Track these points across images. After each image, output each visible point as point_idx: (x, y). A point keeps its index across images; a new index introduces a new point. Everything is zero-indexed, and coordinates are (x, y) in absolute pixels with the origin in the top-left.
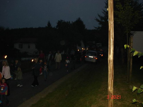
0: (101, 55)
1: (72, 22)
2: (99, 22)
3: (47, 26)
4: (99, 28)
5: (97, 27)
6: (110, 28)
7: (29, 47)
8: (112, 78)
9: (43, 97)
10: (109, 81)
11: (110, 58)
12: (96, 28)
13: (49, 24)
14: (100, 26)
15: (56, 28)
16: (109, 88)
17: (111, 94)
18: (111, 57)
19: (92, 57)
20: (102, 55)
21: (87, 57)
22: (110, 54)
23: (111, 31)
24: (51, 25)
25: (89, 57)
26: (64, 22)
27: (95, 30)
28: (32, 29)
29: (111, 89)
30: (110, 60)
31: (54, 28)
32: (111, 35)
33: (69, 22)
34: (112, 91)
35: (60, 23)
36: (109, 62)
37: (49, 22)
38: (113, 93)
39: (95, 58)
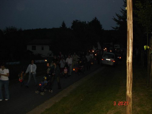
1: (88, 22)
2: (117, 22)
4: (117, 28)
5: (115, 27)
6: (128, 29)
7: (43, 49)
8: (131, 82)
9: (57, 101)
10: (127, 85)
11: (129, 61)
12: (114, 28)
13: (64, 24)
14: (119, 26)
15: (71, 28)
16: (128, 92)
17: (130, 99)
18: (130, 59)
19: (110, 60)
20: (120, 58)
21: (104, 59)
22: (129, 56)
23: (130, 31)
24: (66, 26)
25: (106, 59)
26: (79, 22)
27: (112, 30)
28: (45, 30)
29: (129, 93)
30: (128, 62)
31: (69, 29)
32: (130, 35)
33: (85, 22)
34: (130, 95)
35: (75, 23)
36: (127, 64)
37: (64, 22)
38: (131, 98)
39: (113, 61)
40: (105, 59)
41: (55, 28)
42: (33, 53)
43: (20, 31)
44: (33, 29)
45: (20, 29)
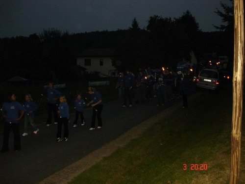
0: (226, 77)
1: (174, 18)
2: (222, 18)
3: (131, 27)
4: (223, 27)
5: (220, 27)
6: (236, 25)
7: (101, 64)
10: (234, 120)
11: (236, 78)
12: (217, 28)
13: (135, 24)
14: (226, 24)
15: (146, 29)
17: (238, 143)
18: (238, 76)
19: (210, 81)
20: (228, 77)
22: (236, 71)
23: (239, 28)
24: (139, 26)
25: (205, 80)
26: (160, 19)
27: (216, 32)
28: (105, 33)
29: (237, 133)
30: (236, 81)
31: (143, 31)
32: (240, 36)
33: (170, 19)
35: (154, 21)
36: (234, 85)
37: (135, 19)
39: (215, 82)
40: (201, 80)
41: (121, 30)
42: (86, 71)
43: (66, 35)
44: (86, 32)
45: (65, 32)
